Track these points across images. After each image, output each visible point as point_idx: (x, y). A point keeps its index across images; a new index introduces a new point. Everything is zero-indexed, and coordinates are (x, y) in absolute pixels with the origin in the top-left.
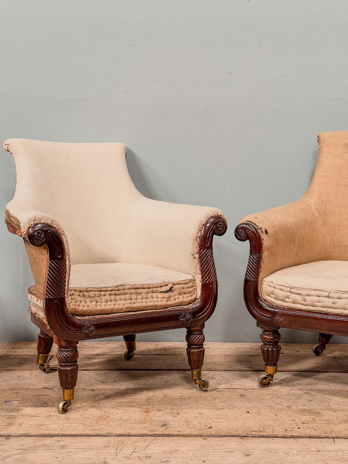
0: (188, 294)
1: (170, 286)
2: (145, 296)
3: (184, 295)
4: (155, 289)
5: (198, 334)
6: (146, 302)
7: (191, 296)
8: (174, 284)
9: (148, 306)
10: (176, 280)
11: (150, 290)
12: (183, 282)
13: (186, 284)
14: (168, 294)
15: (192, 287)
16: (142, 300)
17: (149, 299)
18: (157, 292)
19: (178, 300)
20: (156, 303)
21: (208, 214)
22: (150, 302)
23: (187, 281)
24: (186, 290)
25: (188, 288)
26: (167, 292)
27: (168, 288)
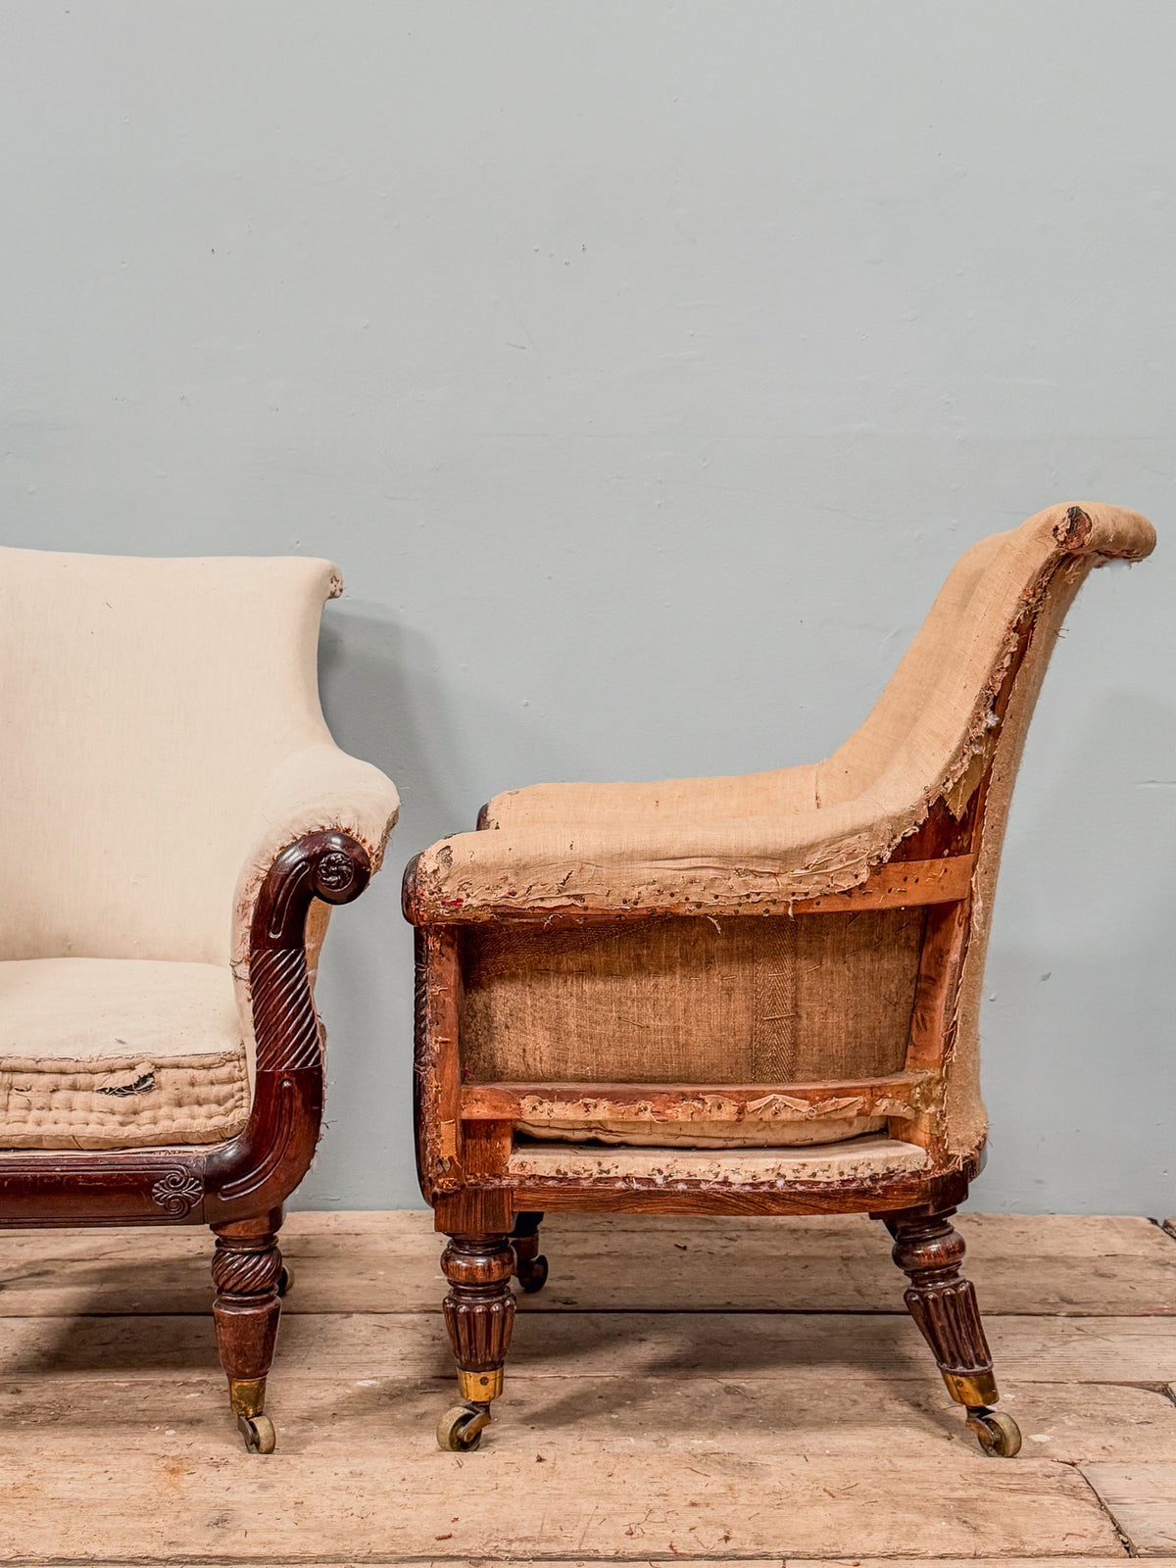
0: (214, 1107)
1: (142, 1070)
2: (39, 1101)
3: (196, 1107)
4: (82, 1079)
5: (252, 1254)
6: (39, 1124)
7: (226, 1113)
8: (159, 1068)
9: (40, 1138)
10: (167, 1053)
11: (65, 1080)
12: (195, 1061)
13: (209, 1068)
14: (129, 1098)
15: (231, 1080)
16: (24, 1112)
17: (54, 1111)
18: (89, 1088)
19: (167, 1123)
20: (78, 1129)
21: (293, 822)
22: (55, 1123)
23: (208, 1061)
24: (202, 1091)
25: (212, 1083)
26: (126, 1090)
27: (130, 1078)
